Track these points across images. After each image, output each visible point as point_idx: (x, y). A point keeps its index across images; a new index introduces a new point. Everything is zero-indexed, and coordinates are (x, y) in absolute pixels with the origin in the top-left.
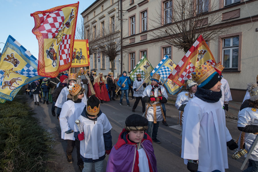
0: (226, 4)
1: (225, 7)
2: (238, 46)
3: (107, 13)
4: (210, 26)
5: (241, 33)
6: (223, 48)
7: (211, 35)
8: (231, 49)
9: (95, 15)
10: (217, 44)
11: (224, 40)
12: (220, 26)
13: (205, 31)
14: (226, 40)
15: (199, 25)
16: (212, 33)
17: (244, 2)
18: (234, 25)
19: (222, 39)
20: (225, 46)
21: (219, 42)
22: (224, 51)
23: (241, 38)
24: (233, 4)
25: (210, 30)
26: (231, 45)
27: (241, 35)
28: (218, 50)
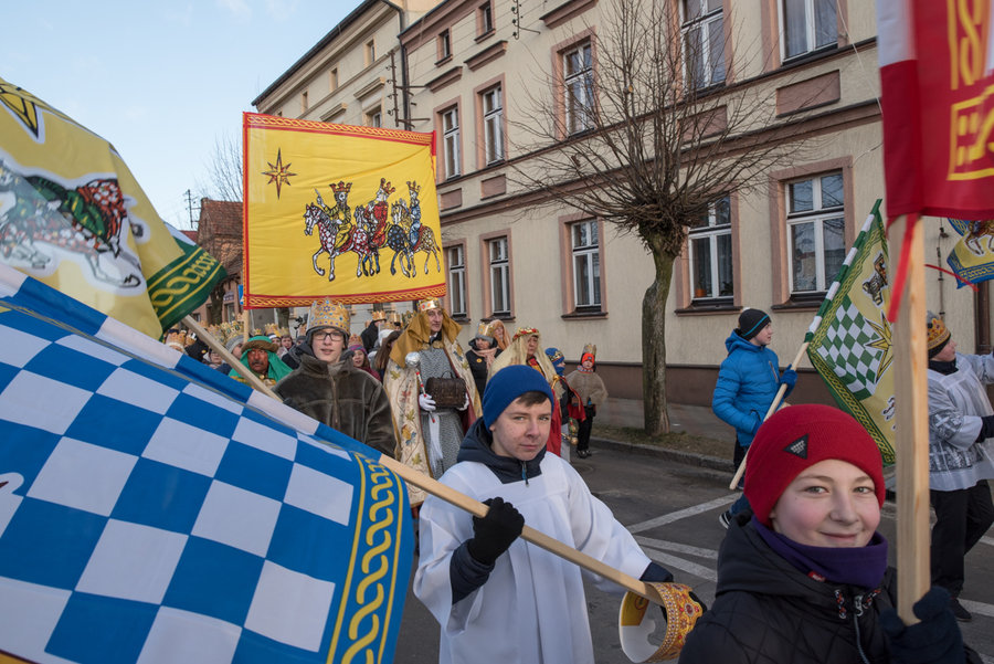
0: (787, 55)
1: (784, 64)
2: (842, 210)
3: (355, 98)
4: (733, 139)
5: (850, 158)
6: (789, 218)
7: (736, 170)
8: (818, 222)
9: (306, 107)
10: (765, 201)
11: (791, 187)
12: (769, 137)
13: (713, 157)
14: (796, 186)
15: (687, 137)
16: (738, 162)
17: (851, 48)
18: (818, 132)
19: (783, 182)
20: (797, 207)
21: (772, 197)
22: (793, 227)
23: (851, 178)
24: (812, 54)
25: (732, 152)
26: (818, 206)
27: (850, 168)
28: (771, 225)
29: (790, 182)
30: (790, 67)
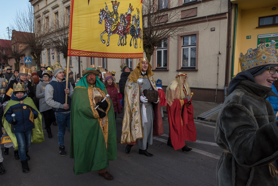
0: (185, 2)
1: (184, 4)
2: (195, 45)
3: (62, 3)
4: (168, 24)
5: (198, 31)
6: (182, 46)
7: (169, 32)
8: (190, 48)
9: (47, 4)
10: (176, 41)
11: (183, 38)
12: (177, 24)
14: (185, 38)
16: (169, 30)
17: (201, 1)
18: (191, 24)
19: (181, 37)
20: (184, 44)
21: (178, 40)
22: (183, 49)
23: (198, 37)
24: (191, 2)
26: (190, 44)
27: (198, 34)
28: (178, 48)
29: (183, 37)
30: (185, 5)
